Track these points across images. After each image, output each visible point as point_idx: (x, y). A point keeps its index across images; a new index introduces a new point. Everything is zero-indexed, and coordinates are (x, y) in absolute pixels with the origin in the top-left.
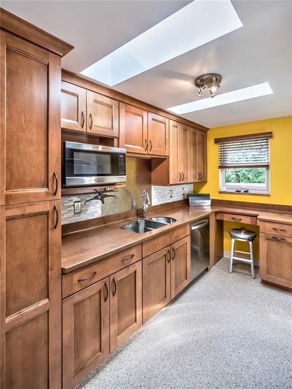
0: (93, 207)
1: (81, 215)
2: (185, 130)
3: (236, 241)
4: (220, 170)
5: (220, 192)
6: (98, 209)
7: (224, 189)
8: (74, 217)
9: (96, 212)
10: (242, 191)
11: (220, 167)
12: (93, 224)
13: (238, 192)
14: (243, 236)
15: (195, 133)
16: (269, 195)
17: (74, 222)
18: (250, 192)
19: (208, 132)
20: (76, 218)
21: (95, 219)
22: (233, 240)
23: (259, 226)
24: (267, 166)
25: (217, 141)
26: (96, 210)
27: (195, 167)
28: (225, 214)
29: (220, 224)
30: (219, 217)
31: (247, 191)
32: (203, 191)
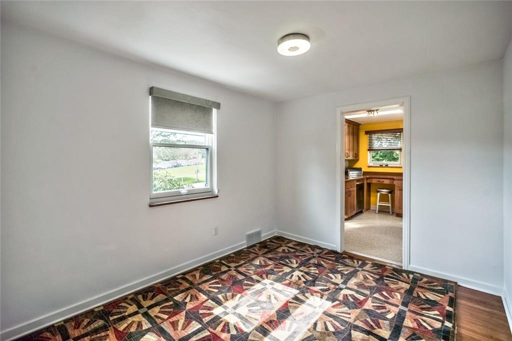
2: (349, 127)
3: (381, 194)
4: (369, 152)
5: (369, 167)
7: (371, 165)
10: (384, 166)
11: (369, 150)
13: (381, 166)
14: (384, 191)
15: (353, 128)
16: (401, 167)
18: (389, 166)
19: (360, 126)
22: (379, 194)
23: (395, 185)
24: (400, 150)
25: (367, 133)
27: (353, 150)
28: (373, 179)
29: (369, 185)
30: (369, 182)
31: (387, 165)
32: (357, 166)
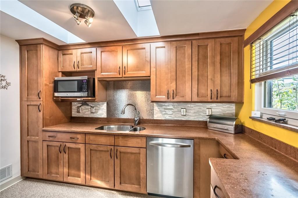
0: (102, 111)
1: (94, 114)
6: (104, 113)
8: (91, 114)
9: (103, 114)
12: (100, 121)
17: (91, 117)
20: (91, 115)
21: (102, 118)
26: (103, 113)
